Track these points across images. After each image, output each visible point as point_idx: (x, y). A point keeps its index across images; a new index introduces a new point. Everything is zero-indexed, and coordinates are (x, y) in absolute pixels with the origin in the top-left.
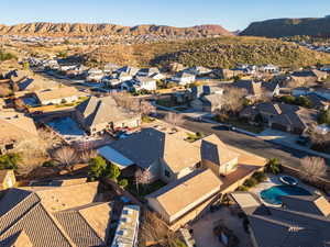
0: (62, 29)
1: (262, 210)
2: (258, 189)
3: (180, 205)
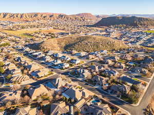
0: (17, 16)
1: (91, 105)
2: (91, 101)
3: (79, 105)
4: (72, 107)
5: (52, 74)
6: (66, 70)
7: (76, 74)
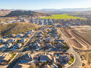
4: (54, 64)
5: (15, 55)
6: (22, 48)
7: (33, 48)
